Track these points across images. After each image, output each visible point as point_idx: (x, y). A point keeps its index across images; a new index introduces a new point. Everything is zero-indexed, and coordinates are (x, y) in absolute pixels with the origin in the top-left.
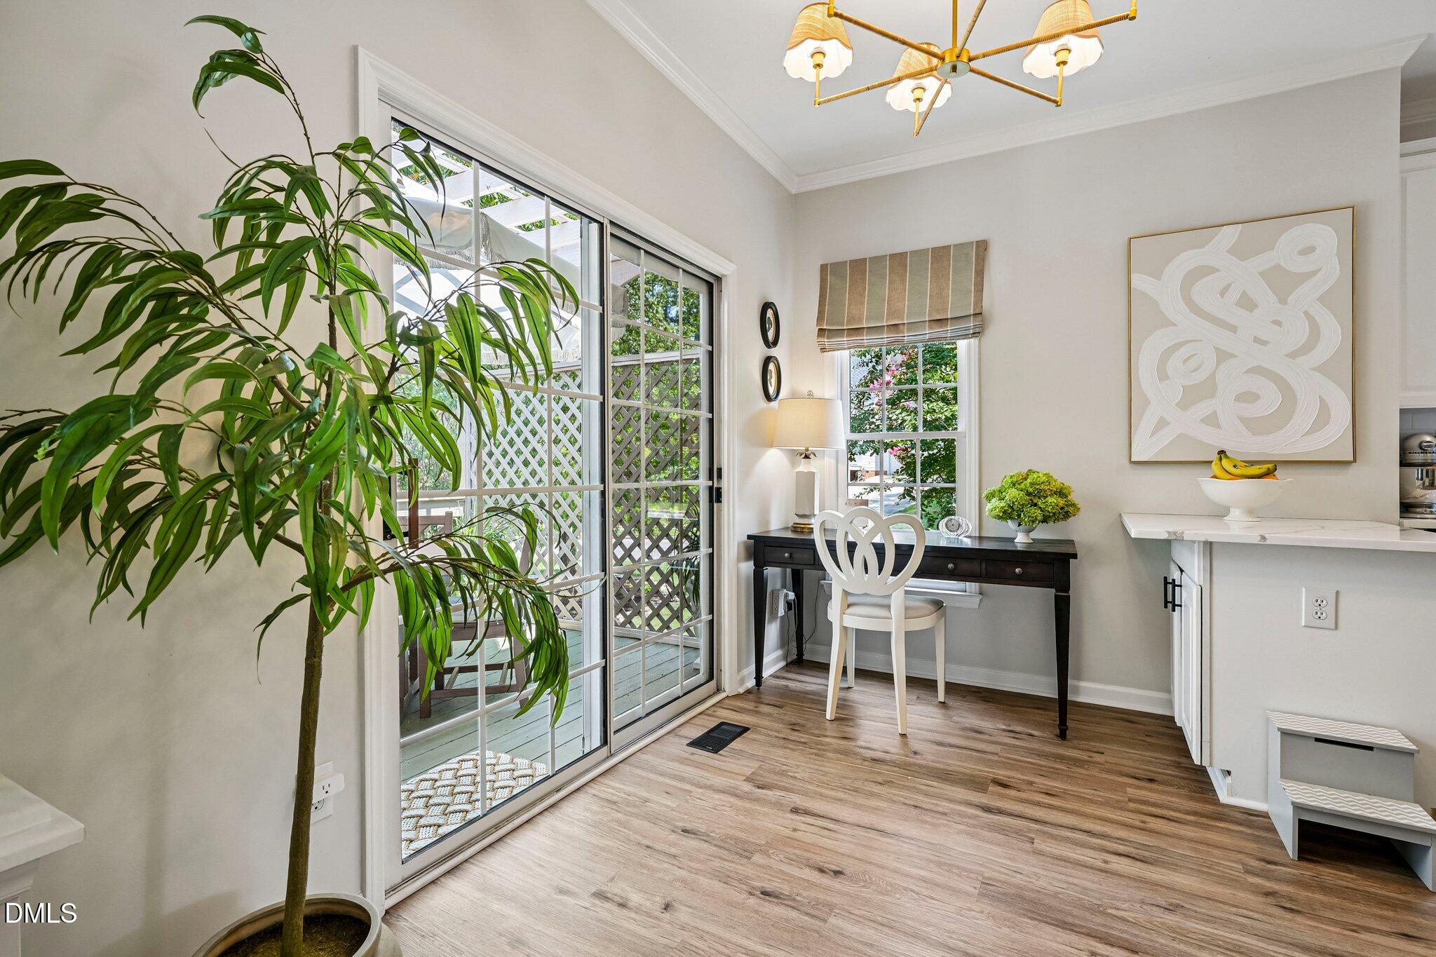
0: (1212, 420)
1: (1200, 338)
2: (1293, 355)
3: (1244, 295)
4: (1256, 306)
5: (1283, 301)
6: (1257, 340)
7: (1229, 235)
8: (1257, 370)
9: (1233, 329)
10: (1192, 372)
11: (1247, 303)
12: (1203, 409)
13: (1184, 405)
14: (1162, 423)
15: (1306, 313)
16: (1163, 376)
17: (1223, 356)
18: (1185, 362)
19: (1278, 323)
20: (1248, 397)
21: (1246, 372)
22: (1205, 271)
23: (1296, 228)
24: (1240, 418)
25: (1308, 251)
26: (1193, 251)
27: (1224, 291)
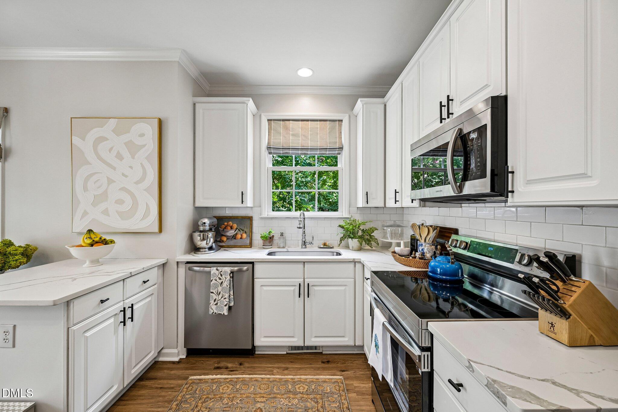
0: (106, 212)
1: (101, 172)
2: (137, 183)
3: (118, 153)
4: (123, 159)
5: (133, 158)
6: (123, 175)
7: (112, 122)
8: (123, 189)
9: (114, 169)
10: (98, 188)
11: (119, 157)
12: (102, 206)
13: (94, 204)
14: (85, 213)
15: (141, 164)
16: (85, 189)
17: (110, 181)
18: (95, 183)
19: (131, 167)
20: (120, 202)
21: (120, 189)
22: (101, 139)
23: (138, 124)
24: (117, 212)
25: (142, 135)
26: (98, 129)
27: (110, 150)
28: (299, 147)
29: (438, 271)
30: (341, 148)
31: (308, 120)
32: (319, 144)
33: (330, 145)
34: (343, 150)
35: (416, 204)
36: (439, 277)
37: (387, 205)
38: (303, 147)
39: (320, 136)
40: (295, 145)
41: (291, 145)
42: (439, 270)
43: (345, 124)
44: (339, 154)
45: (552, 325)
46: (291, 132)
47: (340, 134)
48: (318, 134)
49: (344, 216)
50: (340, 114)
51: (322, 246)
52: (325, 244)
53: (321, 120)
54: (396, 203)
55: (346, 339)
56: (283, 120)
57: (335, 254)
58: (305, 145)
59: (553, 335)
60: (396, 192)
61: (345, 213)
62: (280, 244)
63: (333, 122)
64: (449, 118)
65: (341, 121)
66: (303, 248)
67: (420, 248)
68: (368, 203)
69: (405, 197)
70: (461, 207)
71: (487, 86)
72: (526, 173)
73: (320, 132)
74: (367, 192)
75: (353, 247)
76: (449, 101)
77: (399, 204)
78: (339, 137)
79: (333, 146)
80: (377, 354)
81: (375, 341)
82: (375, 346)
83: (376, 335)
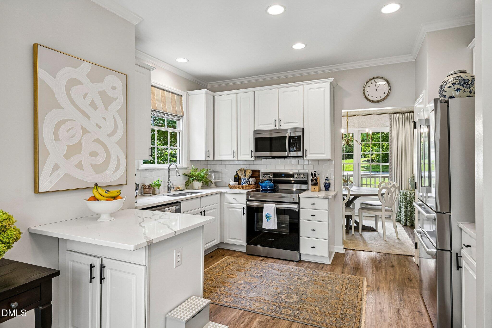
0: (79, 166)
1: (74, 119)
2: (109, 135)
3: (93, 101)
4: (97, 108)
5: (106, 109)
6: (98, 125)
7: (87, 67)
8: (97, 141)
9: (89, 117)
10: (72, 137)
11: (93, 105)
12: (75, 159)
13: (67, 157)
14: (56, 167)
15: (113, 116)
16: (57, 138)
17: (85, 131)
18: (67, 131)
19: (104, 118)
20: (94, 154)
21: (94, 141)
22: (78, 82)
23: (111, 75)
24: (91, 165)
25: (114, 88)
26: (71, 68)
27: (85, 96)
28: (162, 111)
30: (181, 117)
31: (164, 90)
34: (183, 118)
37: (216, 159)
38: (164, 111)
39: (172, 105)
40: (160, 109)
43: (184, 99)
44: (179, 120)
45: (315, 188)
46: (156, 97)
47: (182, 106)
49: (184, 167)
50: (181, 91)
52: (178, 188)
53: (172, 93)
55: (216, 241)
57: (190, 193)
59: (315, 191)
60: (234, 152)
61: (185, 164)
63: (177, 96)
64: (280, 127)
65: (181, 96)
66: (169, 192)
67: (245, 181)
68: (209, 158)
69: (241, 155)
70: (262, 160)
71: (296, 122)
72: (310, 151)
73: (171, 101)
74: (209, 151)
75: (198, 187)
76: (280, 120)
77: (235, 159)
78: (181, 108)
79: (180, 114)
80: (269, 221)
81: (266, 217)
82: (267, 219)
83: (267, 214)
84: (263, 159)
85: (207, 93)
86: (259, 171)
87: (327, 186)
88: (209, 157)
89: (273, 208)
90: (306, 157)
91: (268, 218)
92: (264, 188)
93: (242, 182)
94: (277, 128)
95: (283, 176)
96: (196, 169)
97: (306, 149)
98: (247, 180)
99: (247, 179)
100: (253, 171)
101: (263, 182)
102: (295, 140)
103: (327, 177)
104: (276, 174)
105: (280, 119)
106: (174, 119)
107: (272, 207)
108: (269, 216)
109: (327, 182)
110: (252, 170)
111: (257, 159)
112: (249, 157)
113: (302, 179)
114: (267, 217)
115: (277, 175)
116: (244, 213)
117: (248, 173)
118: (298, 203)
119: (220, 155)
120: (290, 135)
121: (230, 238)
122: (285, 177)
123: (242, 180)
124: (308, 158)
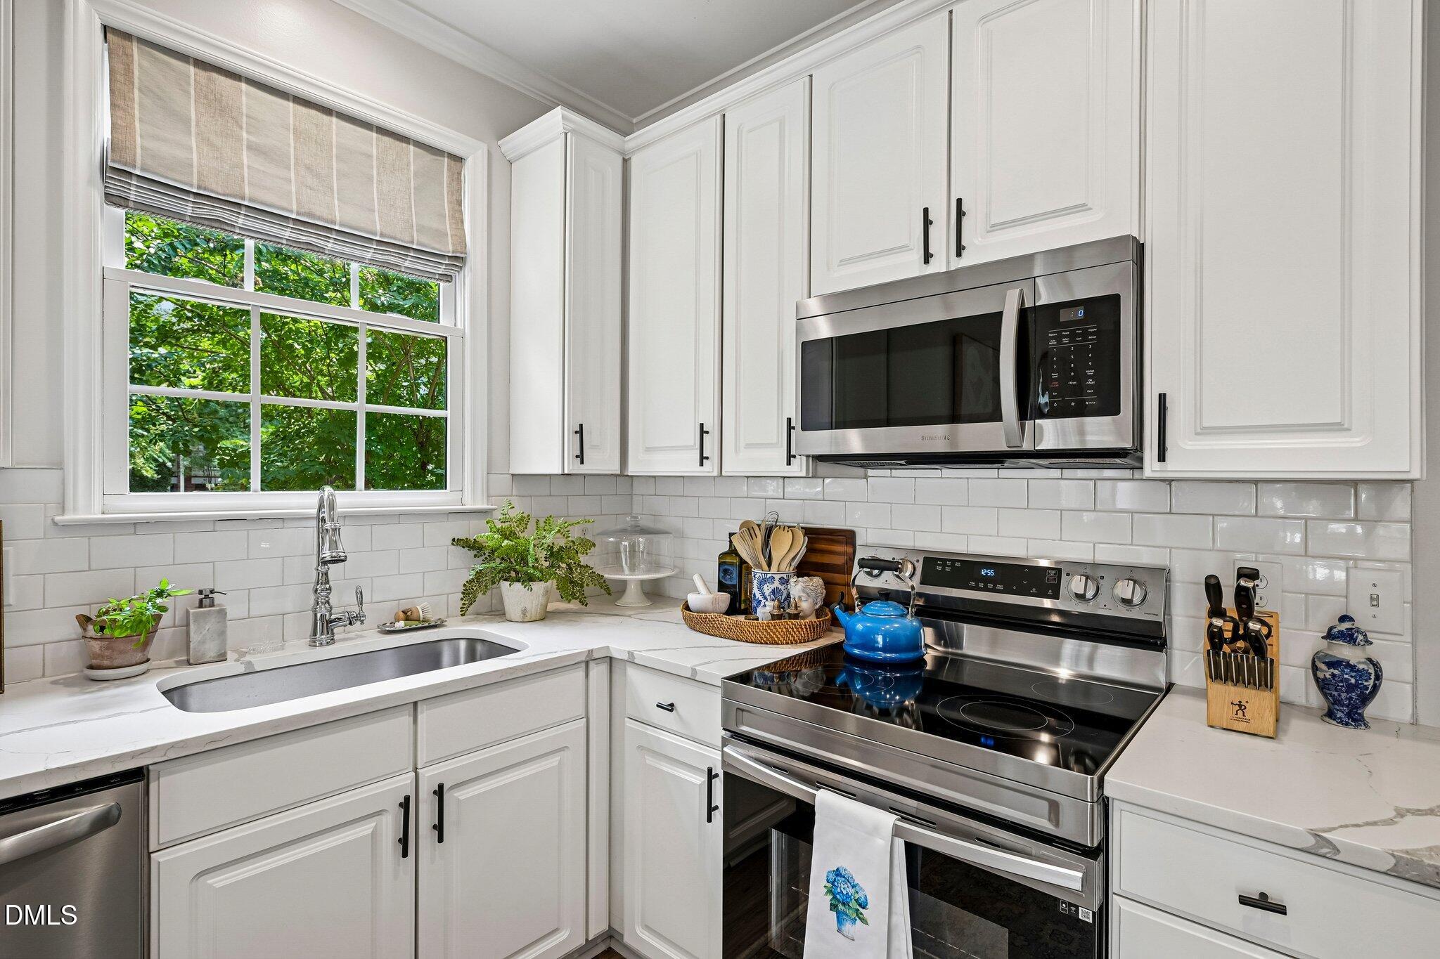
28: (291, 211)
29: (877, 642)
30: (458, 260)
31: (327, 111)
32: (377, 225)
33: (424, 240)
34: (467, 269)
35: (799, 467)
36: (881, 655)
37: (632, 470)
38: (310, 215)
39: (380, 193)
40: (271, 198)
41: (249, 193)
42: (880, 639)
43: (474, 173)
44: (448, 278)
45: (1240, 705)
46: (245, 135)
47: (457, 208)
48: (370, 179)
49: (469, 506)
50: (453, 134)
51: (401, 625)
52: (407, 616)
53: (382, 131)
54: (701, 464)
56: (201, 64)
58: (317, 210)
59: (1242, 726)
60: (703, 432)
61: (474, 491)
62: (203, 642)
63: (429, 157)
64: (959, 254)
65: (457, 159)
66: (321, 645)
67: (767, 589)
68: (582, 463)
69: (737, 450)
70: (866, 477)
71: (1082, 208)
72: (1198, 410)
73: (378, 173)
74: (581, 426)
75: (524, 612)
76: (960, 214)
77: (710, 468)
78: (452, 217)
79: (437, 246)
80: (848, 927)
81: (830, 892)
82: (833, 907)
83: (838, 873)
84: (870, 472)
85: (574, 131)
86: (849, 537)
87: (1351, 688)
88: (581, 457)
89: (882, 842)
90: (1162, 458)
91: (841, 907)
92: (857, 651)
93: (755, 595)
94: (938, 265)
95: (987, 579)
96: (522, 519)
97: (1162, 397)
98: (777, 584)
99: (777, 577)
100: (814, 535)
101: (857, 610)
102: (1073, 336)
103: (1344, 619)
104: (945, 560)
105: (959, 201)
106: (408, 267)
107: (875, 830)
108: (851, 891)
109: (1345, 652)
110: (808, 531)
111: (824, 468)
112: (774, 461)
113: (1122, 612)
114: (835, 897)
115: (948, 569)
116: (711, 809)
117: (787, 549)
118: (1098, 852)
119: (649, 450)
120: (1029, 304)
121: (647, 928)
122: (1000, 587)
123: (755, 583)
124: (1174, 466)
